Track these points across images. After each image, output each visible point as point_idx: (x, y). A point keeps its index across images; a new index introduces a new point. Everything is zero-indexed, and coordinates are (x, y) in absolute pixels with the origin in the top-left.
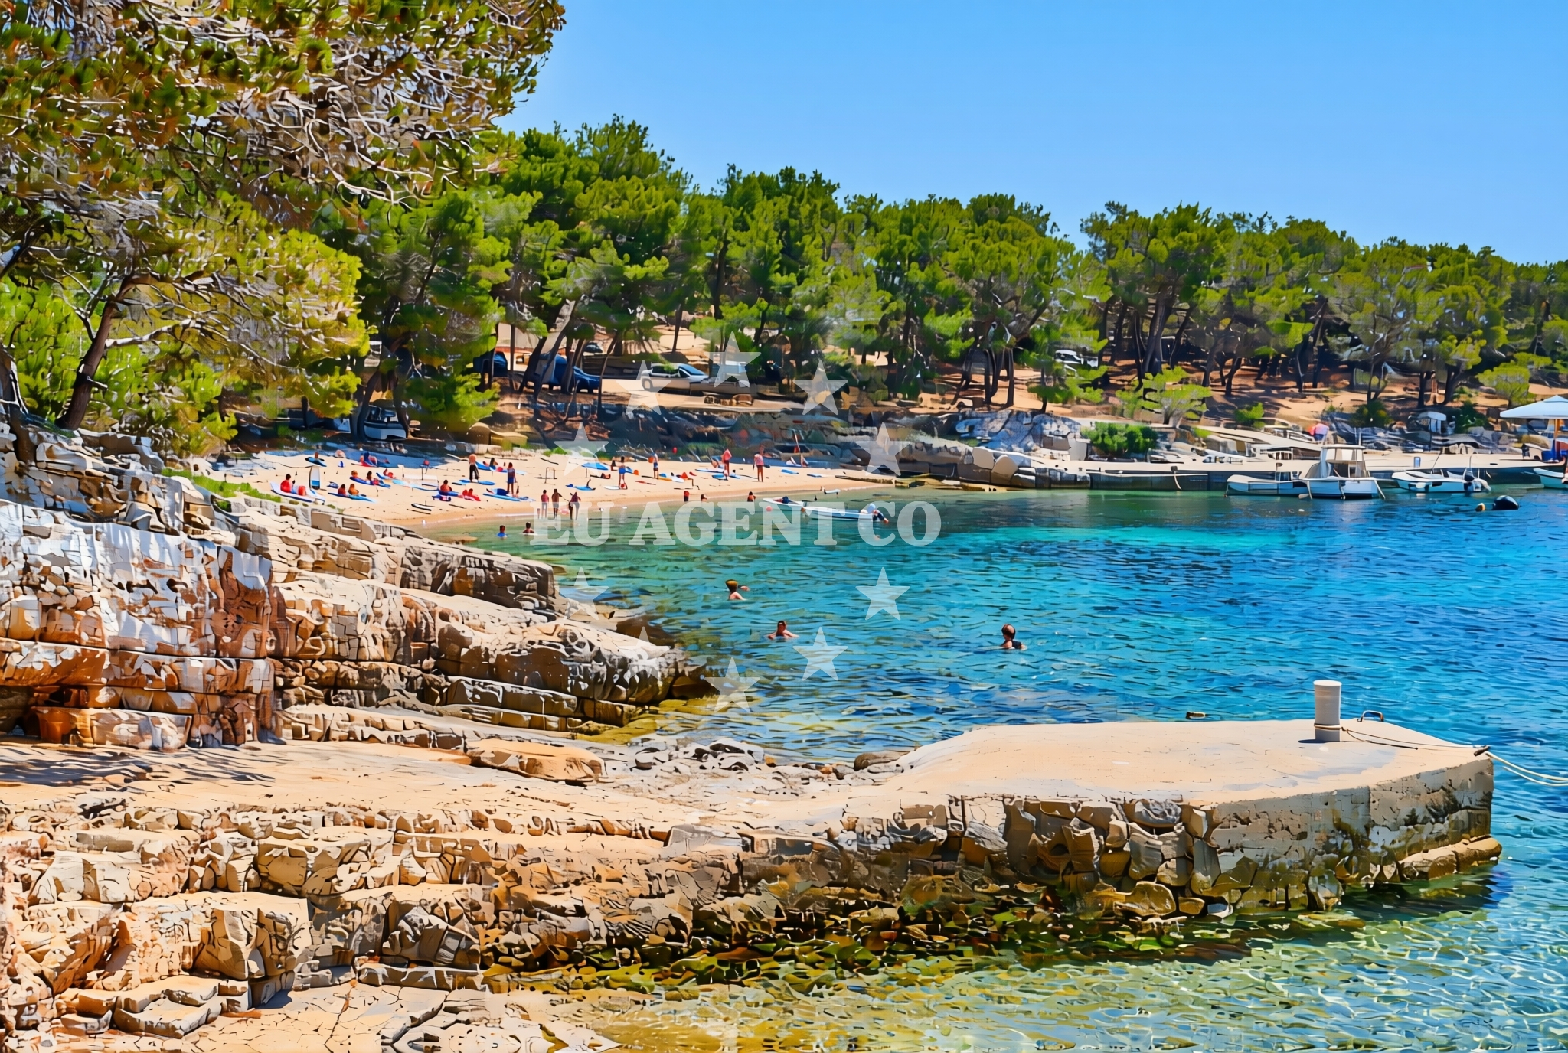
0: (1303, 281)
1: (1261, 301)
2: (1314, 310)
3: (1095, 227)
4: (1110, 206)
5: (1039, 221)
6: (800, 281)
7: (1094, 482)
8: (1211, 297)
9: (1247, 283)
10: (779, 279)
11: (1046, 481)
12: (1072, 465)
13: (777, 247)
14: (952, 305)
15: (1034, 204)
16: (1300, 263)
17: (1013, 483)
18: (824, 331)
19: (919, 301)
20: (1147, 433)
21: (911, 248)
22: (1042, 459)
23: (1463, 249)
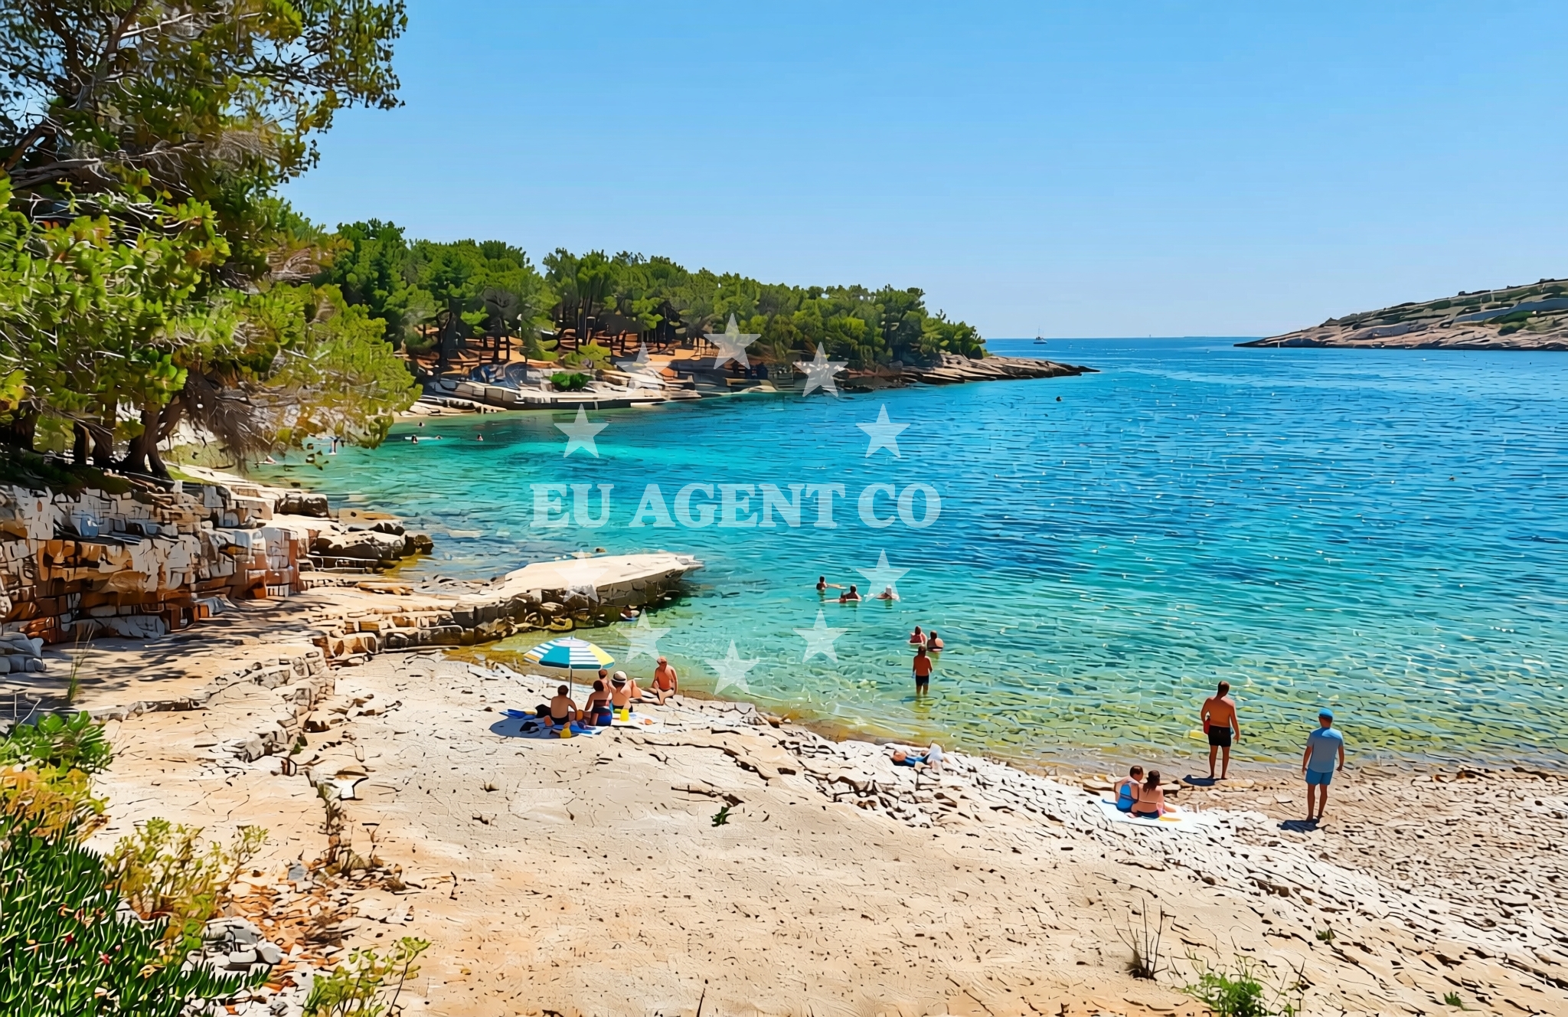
0: (656, 294)
1: (636, 305)
2: (663, 308)
3: (550, 261)
4: (558, 252)
5: (518, 256)
6: (390, 293)
7: (554, 405)
8: (611, 302)
9: (630, 296)
10: (378, 293)
11: (529, 405)
12: (545, 395)
13: (376, 275)
14: (474, 306)
15: (517, 247)
16: (655, 283)
17: (510, 405)
18: (406, 322)
19: (456, 307)
20: (581, 376)
21: (450, 275)
22: (526, 393)
23: (737, 276)
